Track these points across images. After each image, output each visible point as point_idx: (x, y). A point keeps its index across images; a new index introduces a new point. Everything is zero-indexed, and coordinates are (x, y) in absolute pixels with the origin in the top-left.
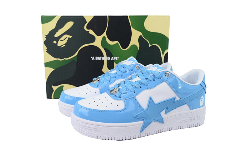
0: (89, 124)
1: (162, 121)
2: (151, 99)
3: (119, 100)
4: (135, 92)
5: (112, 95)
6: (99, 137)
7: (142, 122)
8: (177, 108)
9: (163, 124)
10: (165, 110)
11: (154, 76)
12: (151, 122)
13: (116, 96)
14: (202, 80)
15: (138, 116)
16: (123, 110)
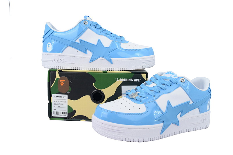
0: (114, 127)
1: (177, 124)
2: (169, 103)
3: (141, 103)
4: (154, 96)
5: (132, 99)
6: (124, 139)
7: (162, 124)
8: (190, 112)
9: (179, 126)
10: (180, 113)
11: (171, 81)
12: (170, 125)
13: (137, 100)
14: (209, 87)
15: (159, 118)
16: (145, 113)
